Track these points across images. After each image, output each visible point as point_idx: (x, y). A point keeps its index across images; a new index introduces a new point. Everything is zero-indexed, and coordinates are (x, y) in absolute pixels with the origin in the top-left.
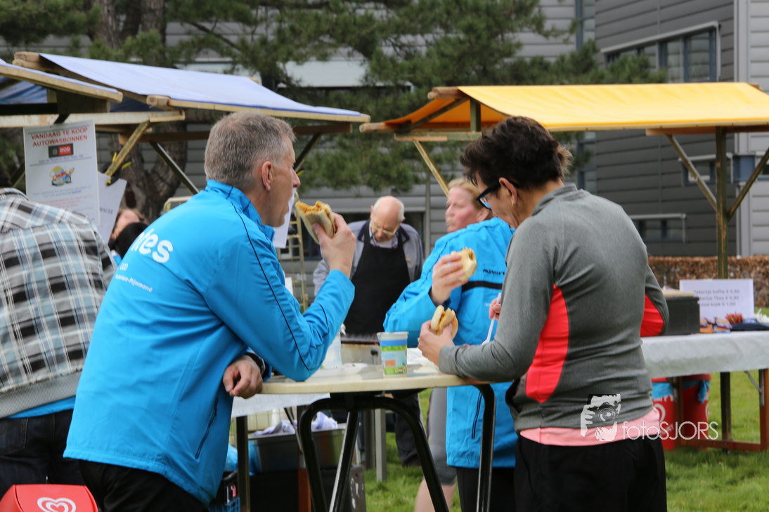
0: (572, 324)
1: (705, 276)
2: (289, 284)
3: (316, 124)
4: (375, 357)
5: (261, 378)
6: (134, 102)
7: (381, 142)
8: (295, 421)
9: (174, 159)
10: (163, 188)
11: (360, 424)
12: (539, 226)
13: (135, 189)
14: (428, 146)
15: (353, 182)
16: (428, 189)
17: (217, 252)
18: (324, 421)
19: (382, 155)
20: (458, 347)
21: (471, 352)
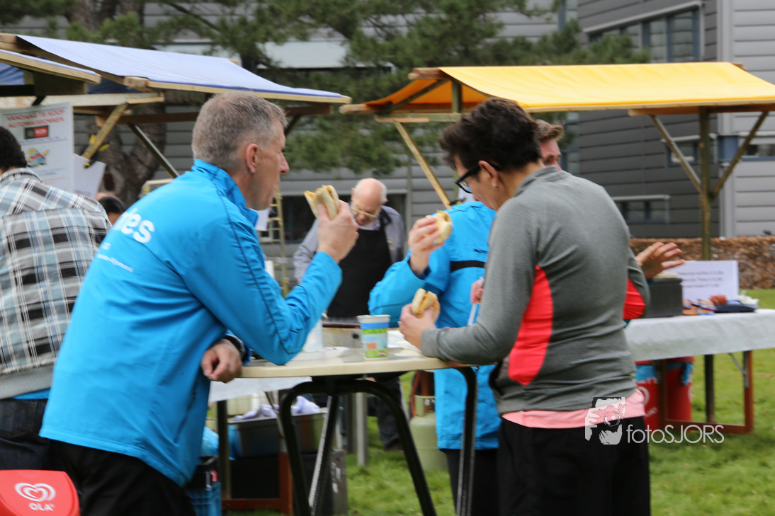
0: (555, 305)
1: (689, 258)
2: (269, 267)
3: (297, 106)
4: (356, 340)
5: (240, 362)
6: (112, 84)
7: (362, 124)
8: (277, 406)
9: (153, 142)
10: (141, 170)
11: (341, 408)
12: (521, 207)
13: (114, 172)
14: (410, 128)
15: (334, 164)
16: (410, 171)
17: (197, 234)
18: (305, 406)
19: (363, 137)
20: (439, 329)
21: (453, 335)
